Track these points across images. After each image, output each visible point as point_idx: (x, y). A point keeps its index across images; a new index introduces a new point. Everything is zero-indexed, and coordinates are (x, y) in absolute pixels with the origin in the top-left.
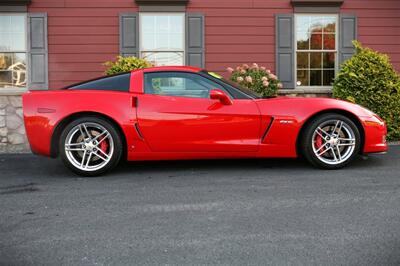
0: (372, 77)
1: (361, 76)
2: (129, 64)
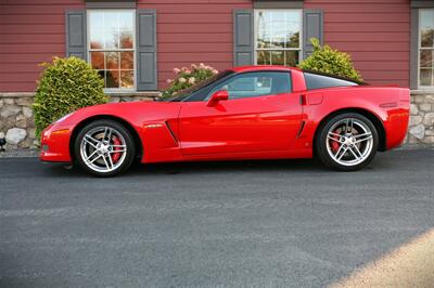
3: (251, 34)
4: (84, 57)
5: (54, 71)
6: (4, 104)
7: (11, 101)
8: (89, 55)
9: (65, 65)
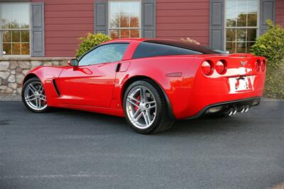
0: (278, 48)
1: (269, 47)
2: (95, 39)
5: (88, 43)
6: (53, 64)
7: (57, 63)
8: (109, 32)
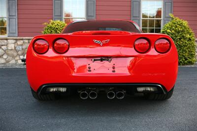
0: (179, 32)
1: (173, 31)
3: (139, 11)
4: (61, 20)
5: (51, 27)
6: (24, 42)
7: (27, 41)
8: (64, 20)
9: (56, 24)
